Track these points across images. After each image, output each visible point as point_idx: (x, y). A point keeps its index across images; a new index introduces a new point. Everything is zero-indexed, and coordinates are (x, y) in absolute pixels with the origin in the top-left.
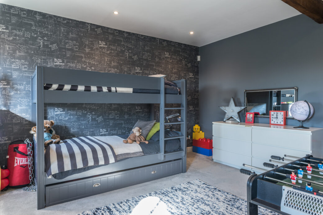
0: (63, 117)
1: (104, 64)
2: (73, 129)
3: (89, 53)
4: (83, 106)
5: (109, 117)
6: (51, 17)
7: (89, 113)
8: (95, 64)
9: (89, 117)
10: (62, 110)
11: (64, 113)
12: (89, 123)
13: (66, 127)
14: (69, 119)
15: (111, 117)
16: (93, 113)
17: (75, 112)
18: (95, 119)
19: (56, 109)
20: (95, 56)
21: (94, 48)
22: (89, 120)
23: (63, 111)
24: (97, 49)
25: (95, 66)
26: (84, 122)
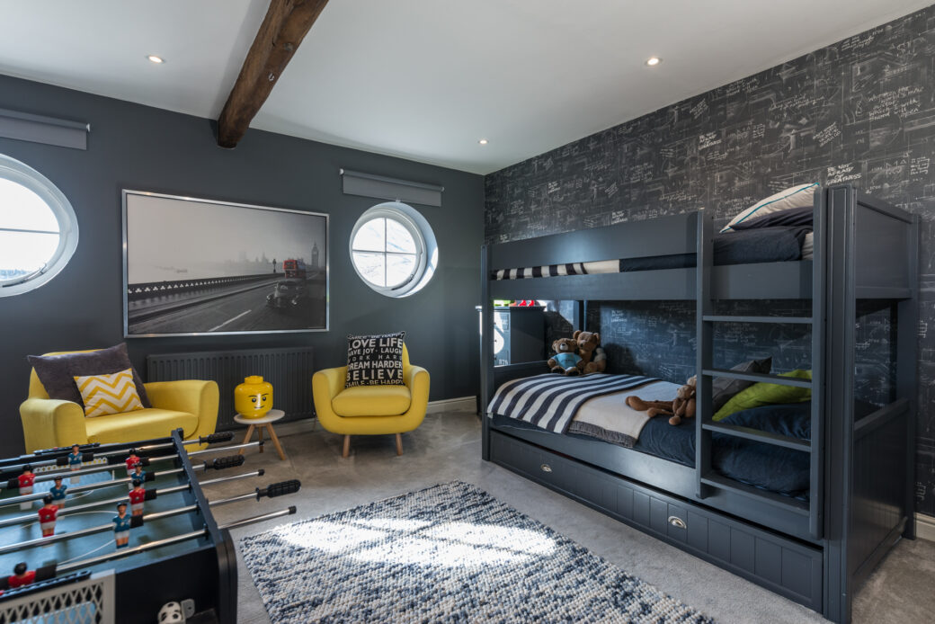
0: (624, 329)
1: (711, 193)
2: (640, 357)
3: (674, 179)
4: (660, 307)
5: (723, 337)
6: (608, 133)
7: (672, 325)
8: (687, 201)
9: (672, 335)
10: (622, 315)
11: (626, 320)
12: (671, 348)
13: (628, 350)
14: (634, 333)
15: (729, 338)
16: (682, 325)
17: (644, 321)
18: (686, 339)
19: (613, 312)
20: (688, 179)
21: (685, 162)
22: (673, 342)
23: (624, 317)
24: (694, 159)
25: (687, 206)
26: (662, 345)
